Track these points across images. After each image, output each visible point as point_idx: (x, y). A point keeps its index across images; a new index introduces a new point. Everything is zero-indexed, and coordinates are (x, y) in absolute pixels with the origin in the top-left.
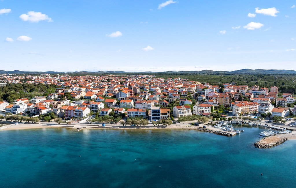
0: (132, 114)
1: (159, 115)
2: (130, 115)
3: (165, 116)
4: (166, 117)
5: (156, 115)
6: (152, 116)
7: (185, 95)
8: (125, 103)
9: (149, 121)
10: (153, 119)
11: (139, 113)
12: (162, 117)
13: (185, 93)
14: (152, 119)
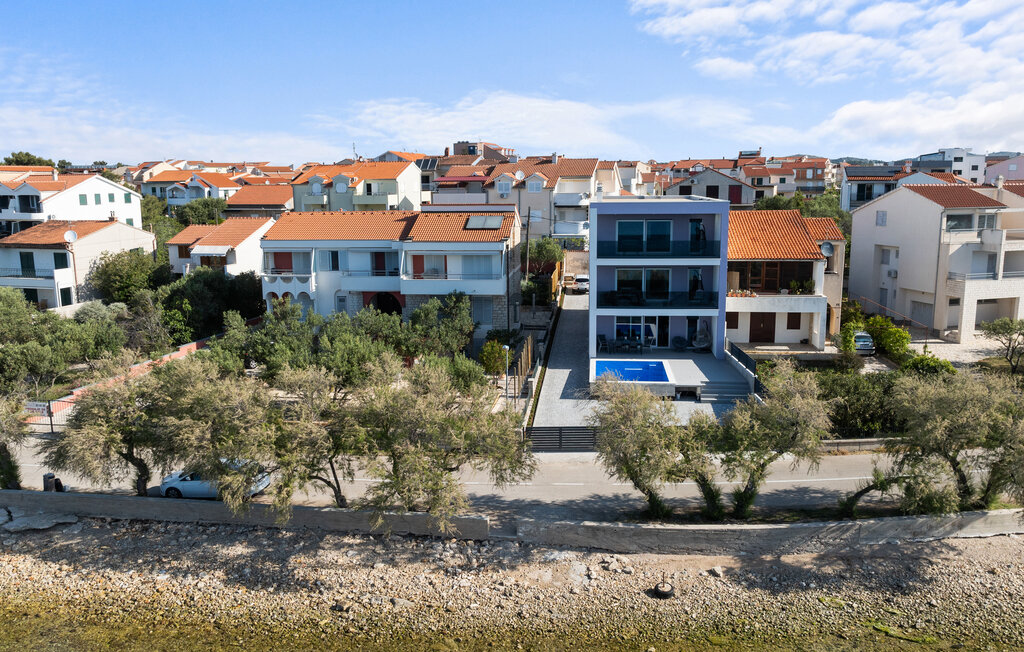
0: (319, 281)
1: (702, 292)
2: (295, 288)
3: (779, 304)
4: (794, 320)
5: (657, 289)
6: (605, 300)
7: (810, 184)
8: (340, 188)
9: (557, 378)
10: (621, 342)
11: (418, 260)
12: (745, 325)
13: (809, 174)
14: (605, 348)
